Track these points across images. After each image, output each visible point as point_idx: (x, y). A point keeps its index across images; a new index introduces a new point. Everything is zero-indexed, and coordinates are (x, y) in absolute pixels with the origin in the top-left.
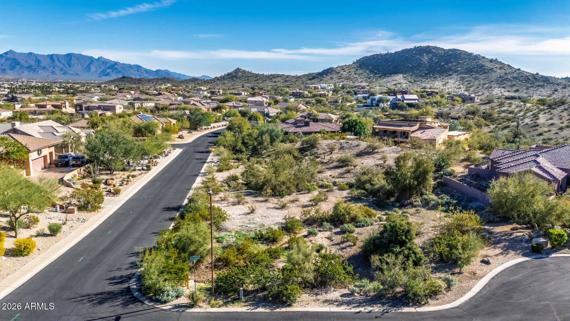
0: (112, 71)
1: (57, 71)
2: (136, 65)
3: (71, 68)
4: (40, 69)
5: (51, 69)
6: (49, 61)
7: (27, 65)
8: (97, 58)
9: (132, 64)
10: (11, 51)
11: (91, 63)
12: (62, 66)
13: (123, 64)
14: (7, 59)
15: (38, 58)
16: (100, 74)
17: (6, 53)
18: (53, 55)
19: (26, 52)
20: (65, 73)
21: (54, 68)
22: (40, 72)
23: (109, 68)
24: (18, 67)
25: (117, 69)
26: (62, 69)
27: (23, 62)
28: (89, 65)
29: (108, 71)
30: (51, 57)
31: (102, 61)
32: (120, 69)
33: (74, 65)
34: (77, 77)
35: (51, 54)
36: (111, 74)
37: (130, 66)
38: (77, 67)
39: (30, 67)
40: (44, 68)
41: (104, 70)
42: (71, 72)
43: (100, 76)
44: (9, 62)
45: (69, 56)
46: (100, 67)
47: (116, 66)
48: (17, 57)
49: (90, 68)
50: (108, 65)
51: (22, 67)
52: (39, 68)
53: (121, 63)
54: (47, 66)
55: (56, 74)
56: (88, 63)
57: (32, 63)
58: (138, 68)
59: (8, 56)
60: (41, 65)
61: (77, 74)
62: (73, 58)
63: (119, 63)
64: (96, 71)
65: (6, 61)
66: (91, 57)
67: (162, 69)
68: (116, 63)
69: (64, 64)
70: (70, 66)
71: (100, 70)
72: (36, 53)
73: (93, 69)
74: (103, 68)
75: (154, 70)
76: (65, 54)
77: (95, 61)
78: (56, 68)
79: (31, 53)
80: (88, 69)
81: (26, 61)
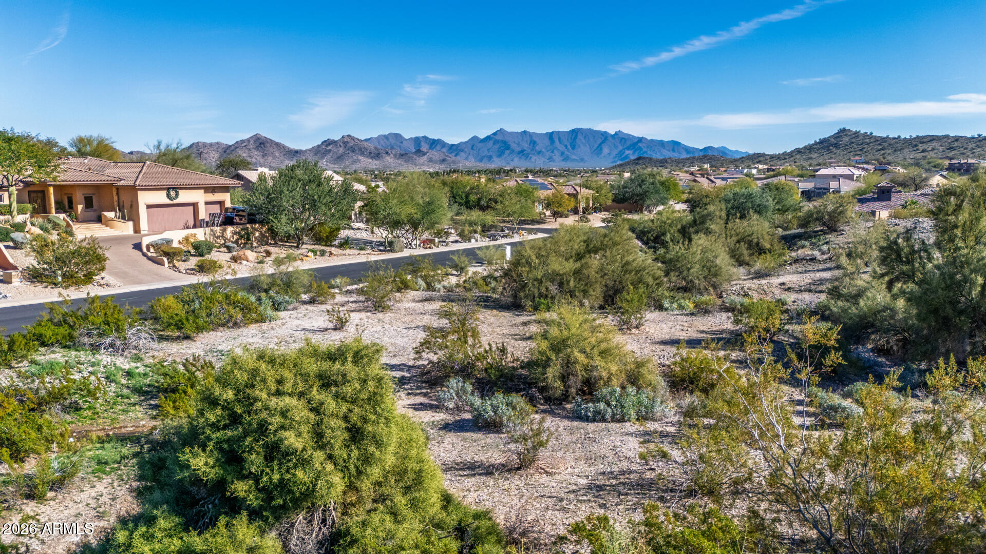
0: (633, 153)
1: (557, 156)
2: (672, 141)
3: (575, 151)
4: (534, 154)
5: (548, 154)
6: (547, 142)
7: (519, 149)
8: (613, 133)
9: (666, 139)
10: (501, 129)
11: (603, 142)
12: (562, 148)
13: (652, 141)
14: (496, 142)
15: (535, 138)
16: (614, 158)
17: (495, 134)
18: (553, 133)
19: (520, 131)
20: (566, 159)
21: (553, 152)
22: (534, 158)
23: (628, 148)
24: (508, 152)
25: (640, 149)
26: (562, 153)
27: (513, 146)
28: (600, 144)
29: (627, 152)
30: (551, 136)
31: (620, 137)
32: (645, 150)
33: (579, 146)
34: (582, 164)
35: (551, 131)
37: (662, 144)
38: (584, 150)
39: (522, 152)
40: (539, 153)
41: (621, 151)
42: (574, 157)
44: (497, 146)
45: (575, 132)
46: (616, 147)
47: (640, 145)
48: (507, 139)
49: (601, 149)
50: (628, 143)
51: (513, 151)
52: (533, 152)
53: (649, 138)
54: (544, 150)
55: (554, 161)
56: (600, 141)
57: (525, 145)
58: (675, 145)
59: (497, 137)
60: (537, 148)
61: (582, 160)
62: (580, 136)
63: (646, 139)
64: (610, 153)
65: (494, 144)
66: (606, 132)
67: (716, 146)
68: (641, 140)
69: (566, 146)
70: (573, 148)
71: (615, 152)
72: (531, 131)
73: (606, 151)
74: (620, 148)
75: (701, 147)
76: (568, 129)
77: (610, 139)
78: (555, 151)
79: (525, 132)
80: (599, 150)
81: (518, 144)
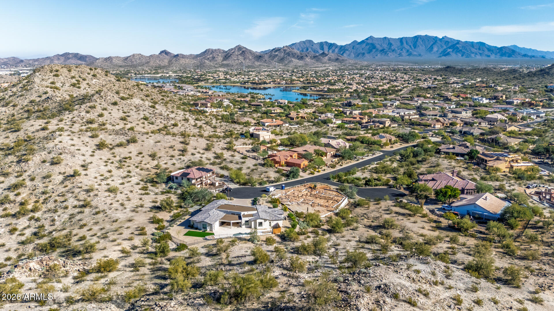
0: (453, 51)
1: (404, 52)
2: (480, 42)
4: (390, 52)
5: (399, 51)
6: (399, 44)
7: (381, 49)
8: (441, 37)
10: (371, 36)
11: (434, 44)
12: (408, 47)
13: (466, 42)
14: (368, 44)
15: (391, 42)
16: (441, 53)
17: (367, 39)
18: (402, 38)
19: (382, 37)
20: (410, 54)
21: (402, 50)
22: (390, 54)
23: (450, 48)
24: (374, 50)
25: (458, 48)
26: (408, 51)
27: (378, 46)
28: (432, 45)
29: (449, 50)
30: (401, 40)
31: (445, 41)
32: (460, 49)
33: (419, 46)
34: (419, 58)
35: (401, 37)
36: (451, 53)
37: (472, 44)
38: (421, 49)
39: (383, 51)
40: (393, 51)
41: (445, 49)
42: (415, 53)
43: (440, 57)
44: (368, 47)
45: (417, 38)
46: (442, 47)
47: (458, 45)
48: (374, 42)
49: (432, 48)
50: (450, 44)
51: (377, 50)
52: (389, 50)
53: (463, 41)
54: (396, 49)
55: (402, 56)
56: (432, 43)
57: (385, 46)
58: (481, 45)
59: (368, 41)
60: (393, 48)
61: (420, 55)
62: (419, 40)
64: (437, 51)
65: (366, 45)
66: (436, 37)
68: (458, 42)
69: (410, 46)
70: (415, 48)
71: (441, 50)
72: (389, 37)
73: (435, 49)
74: (445, 47)
75: (499, 47)
76: (412, 36)
77: (438, 42)
78: (403, 50)
79: (385, 38)
80: (431, 49)
81: (381, 46)
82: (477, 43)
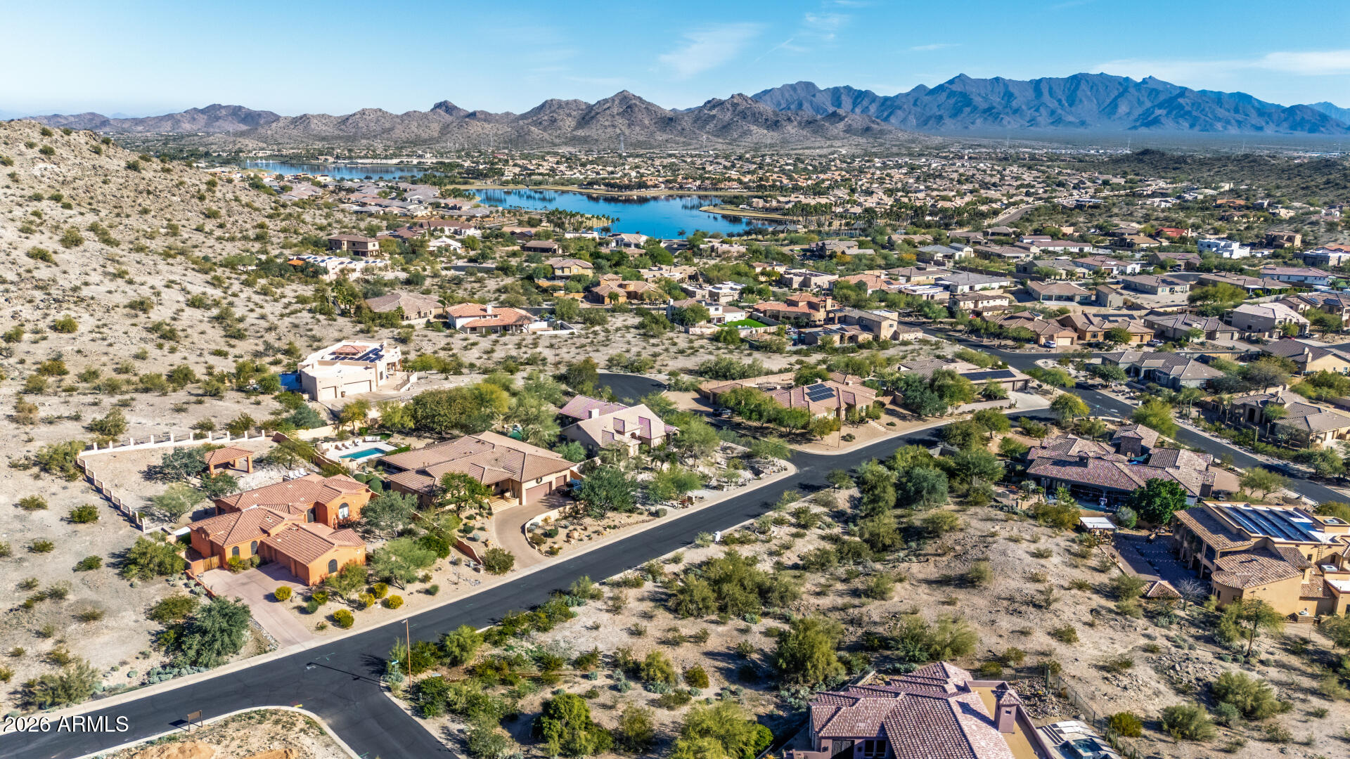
0: (1169, 113)
1: (1043, 117)
2: (1239, 94)
3: (1073, 109)
4: (1007, 114)
5: (1030, 113)
6: (1030, 94)
7: (985, 106)
8: (1139, 80)
9: (1228, 91)
10: (961, 75)
11: (1121, 95)
12: (1053, 104)
13: (1203, 93)
14: (952, 94)
15: (1011, 89)
16: (1136, 120)
17: (951, 82)
18: (1041, 80)
19: (989, 77)
20: (1058, 121)
21: (1037, 110)
22: (1007, 119)
23: (1160, 106)
24: (968, 109)
25: (1181, 107)
26: (1053, 112)
27: (977, 100)
28: (1116, 98)
29: (1158, 112)
30: (1037, 85)
31: (1150, 88)
32: (1188, 108)
33: (1081, 101)
34: (1081, 130)
35: (1038, 78)
36: (1163, 120)
37: (1218, 98)
38: (1088, 106)
39: (989, 111)
40: (1016, 111)
41: (1148, 110)
42: (1071, 118)
43: (1135, 128)
44: (952, 101)
45: (1077, 80)
46: (1140, 103)
47: (1181, 100)
48: (969, 89)
49: (1116, 106)
50: (1162, 98)
51: (975, 109)
52: (1008, 110)
53: (1197, 89)
54: (1024, 107)
55: (1037, 125)
56: (1116, 92)
57: (996, 100)
58: (1240, 101)
59: (954, 88)
60: (1014, 104)
61: (1083, 123)
62: (1083, 86)
63: (1191, 91)
64: (1128, 114)
65: (948, 97)
66: (1127, 79)
68: (1183, 91)
69: (1060, 101)
70: (1071, 105)
71: (1138, 111)
72: (1007, 77)
73: (1123, 108)
74: (1148, 104)
75: (1288, 106)
76: (1066, 76)
77: (1132, 90)
78: (1042, 109)
79: (997, 79)
80: (1114, 105)
81: (985, 99)
82: (1232, 95)
